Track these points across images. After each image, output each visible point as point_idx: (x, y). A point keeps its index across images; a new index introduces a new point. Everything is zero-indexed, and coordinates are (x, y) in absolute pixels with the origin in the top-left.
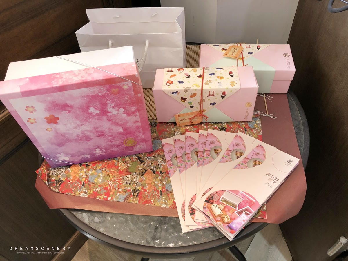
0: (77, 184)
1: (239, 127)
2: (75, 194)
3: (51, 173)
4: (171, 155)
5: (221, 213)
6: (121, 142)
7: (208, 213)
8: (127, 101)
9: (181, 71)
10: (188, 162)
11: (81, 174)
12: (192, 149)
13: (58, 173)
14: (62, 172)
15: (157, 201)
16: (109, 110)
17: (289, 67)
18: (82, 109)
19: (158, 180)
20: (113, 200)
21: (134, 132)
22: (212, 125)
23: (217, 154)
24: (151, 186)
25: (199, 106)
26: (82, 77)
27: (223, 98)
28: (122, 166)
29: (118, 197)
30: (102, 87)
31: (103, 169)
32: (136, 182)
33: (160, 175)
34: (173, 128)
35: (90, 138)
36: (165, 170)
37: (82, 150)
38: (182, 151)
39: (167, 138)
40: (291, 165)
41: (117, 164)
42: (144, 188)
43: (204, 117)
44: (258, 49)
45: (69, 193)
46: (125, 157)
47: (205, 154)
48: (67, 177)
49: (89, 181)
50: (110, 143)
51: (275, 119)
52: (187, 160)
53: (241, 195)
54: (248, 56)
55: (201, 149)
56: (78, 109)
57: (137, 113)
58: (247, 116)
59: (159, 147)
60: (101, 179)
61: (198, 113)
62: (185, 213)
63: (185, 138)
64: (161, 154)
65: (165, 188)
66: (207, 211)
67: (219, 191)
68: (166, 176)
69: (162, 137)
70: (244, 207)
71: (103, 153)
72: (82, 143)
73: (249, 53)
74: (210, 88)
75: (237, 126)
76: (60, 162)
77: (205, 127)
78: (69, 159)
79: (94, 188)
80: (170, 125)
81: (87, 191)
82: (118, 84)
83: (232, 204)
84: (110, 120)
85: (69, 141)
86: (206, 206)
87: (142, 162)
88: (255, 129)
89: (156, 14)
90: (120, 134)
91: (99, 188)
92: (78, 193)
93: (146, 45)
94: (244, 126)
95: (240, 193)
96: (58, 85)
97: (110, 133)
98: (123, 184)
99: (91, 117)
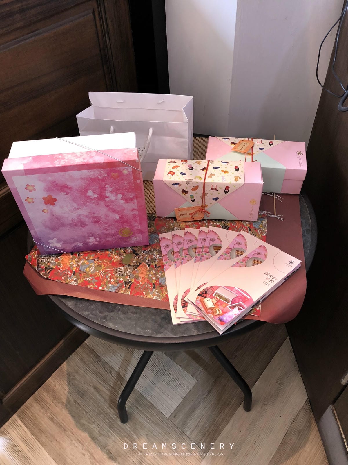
0: (68, 272)
1: (243, 226)
2: (65, 282)
3: (41, 260)
4: (168, 249)
5: (214, 306)
6: (117, 231)
7: (200, 306)
8: (126, 186)
9: (184, 163)
10: (184, 258)
11: (72, 263)
12: (190, 245)
13: (48, 261)
14: (53, 260)
15: (149, 293)
16: (107, 195)
17: (301, 166)
18: (81, 192)
19: (152, 273)
20: (104, 290)
21: (131, 221)
22: (215, 223)
23: (216, 251)
24: (144, 278)
25: (200, 200)
26: (84, 159)
27: (226, 193)
28: (116, 258)
29: (109, 288)
30: (102, 170)
31: (95, 259)
32: (129, 274)
33: (154, 269)
34: (172, 223)
35: (85, 224)
36: (160, 265)
37: (76, 237)
38: (180, 247)
39: (166, 232)
40: (292, 266)
41: (110, 255)
42: (137, 280)
43: (206, 213)
44: (271, 145)
45: (59, 280)
46: (119, 249)
47: (203, 251)
48: (57, 265)
49: (80, 271)
50: (105, 231)
51: (283, 220)
52: (183, 255)
53: (236, 291)
54: (258, 152)
55: (200, 245)
56: (76, 191)
57: (135, 201)
58: (252, 215)
59: (156, 241)
60: (93, 269)
61: (200, 208)
62: (177, 306)
63: (184, 234)
64: (158, 249)
65: (158, 282)
66: (199, 304)
67: (214, 286)
68: (161, 270)
69: (160, 231)
70: (237, 303)
71: (96, 242)
72: (77, 228)
73: (259, 149)
74: (212, 182)
75: (241, 225)
76: (50, 249)
77: (207, 224)
78: (60, 246)
79: (85, 277)
80: (170, 220)
81: (77, 280)
82: (119, 168)
83: (226, 299)
84: (107, 206)
85: (63, 225)
86: (199, 299)
87: (137, 255)
88: (260, 230)
89: (163, 102)
90: (116, 222)
91: (90, 277)
92: (68, 281)
93: (150, 133)
94: (248, 226)
95: (235, 290)
96: (60, 165)
97: (106, 220)
98: (116, 275)
99: (88, 200)
